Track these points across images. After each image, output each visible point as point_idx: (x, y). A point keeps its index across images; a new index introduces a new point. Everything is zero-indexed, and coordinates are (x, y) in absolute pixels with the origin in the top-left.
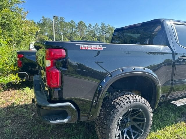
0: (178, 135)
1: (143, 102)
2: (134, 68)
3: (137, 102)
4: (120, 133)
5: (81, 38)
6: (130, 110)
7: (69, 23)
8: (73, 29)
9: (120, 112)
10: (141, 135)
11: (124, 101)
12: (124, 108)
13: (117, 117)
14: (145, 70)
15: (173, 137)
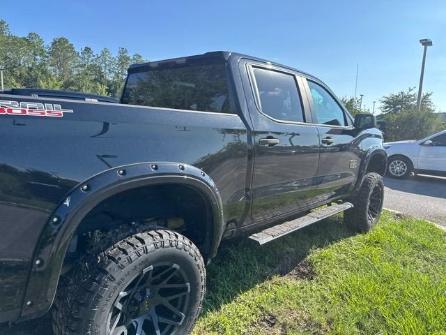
0: (262, 309)
1: (180, 244)
2: (156, 166)
3: (163, 247)
4: (123, 332)
5: (61, 83)
6: (145, 271)
7: (24, 39)
8: (38, 57)
9: (118, 279)
10: (178, 325)
11: (130, 250)
12: (128, 267)
13: (108, 293)
14: (183, 168)
15: (253, 314)
